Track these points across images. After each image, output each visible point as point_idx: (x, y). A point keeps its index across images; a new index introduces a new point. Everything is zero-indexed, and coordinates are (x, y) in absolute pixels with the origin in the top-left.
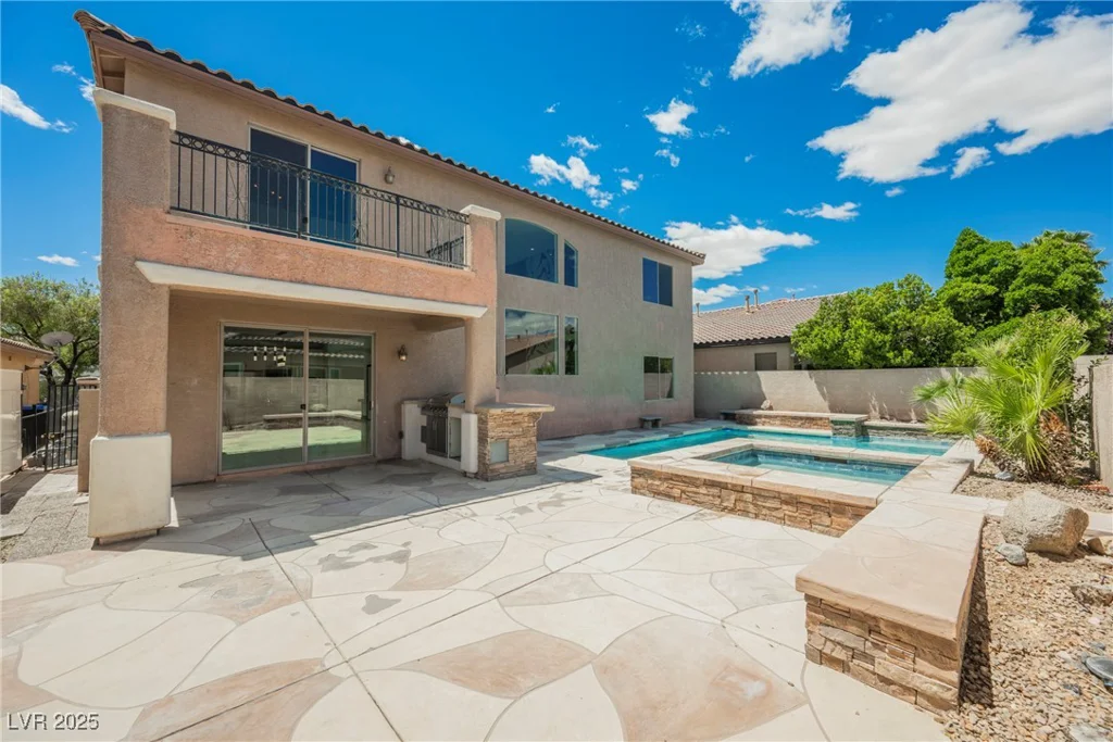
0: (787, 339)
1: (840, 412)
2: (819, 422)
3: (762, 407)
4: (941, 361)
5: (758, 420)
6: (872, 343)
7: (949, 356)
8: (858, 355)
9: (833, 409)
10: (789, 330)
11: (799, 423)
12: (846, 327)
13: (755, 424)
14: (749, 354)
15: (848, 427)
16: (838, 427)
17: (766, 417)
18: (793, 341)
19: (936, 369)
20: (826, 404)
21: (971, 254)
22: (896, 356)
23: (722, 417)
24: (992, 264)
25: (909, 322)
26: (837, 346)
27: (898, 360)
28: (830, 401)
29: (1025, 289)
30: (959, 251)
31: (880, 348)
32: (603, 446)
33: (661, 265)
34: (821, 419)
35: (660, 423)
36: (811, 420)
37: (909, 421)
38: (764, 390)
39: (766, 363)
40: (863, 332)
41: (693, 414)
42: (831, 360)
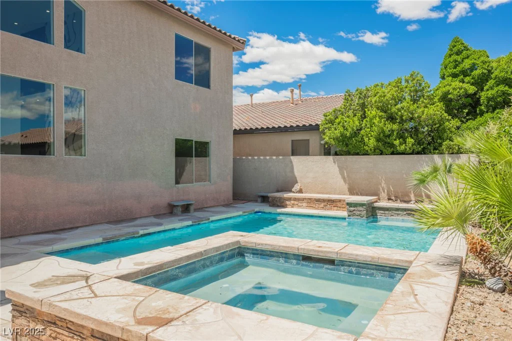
0: (314, 128)
1: (357, 194)
2: (339, 204)
3: (293, 190)
4: (435, 149)
5: (288, 203)
6: (383, 132)
7: (440, 145)
8: (372, 143)
9: (352, 192)
10: (319, 119)
11: (322, 205)
12: (364, 117)
13: (284, 206)
14: (286, 141)
15: (361, 208)
16: (352, 209)
17: (295, 199)
18: (321, 128)
19: (430, 156)
20: (345, 187)
21: (459, 58)
22: (401, 144)
23: (259, 200)
24: (473, 67)
25: (412, 114)
26: (356, 133)
27: (403, 147)
28: (349, 184)
29: (496, 89)
30: (450, 56)
31: (389, 136)
32: (100, 240)
33: (197, 45)
34: (340, 201)
35: (192, 208)
36: (332, 203)
37: (408, 202)
38: (296, 174)
39: (301, 149)
40: (376, 121)
41: (231, 198)
42: (350, 146)
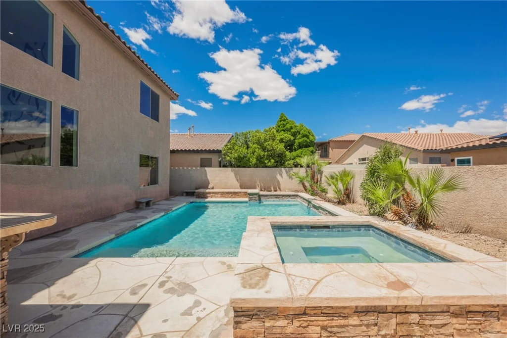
0: (219, 152)
1: (245, 189)
2: (240, 194)
3: (209, 187)
4: (282, 165)
5: (208, 195)
6: (260, 156)
7: (284, 163)
8: (254, 161)
9: (242, 187)
10: (220, 146)
11: (230, 196)
12: (248, 148)
13: (207, 198)
14: (198, 158)
15: (256, 196)
16: (251, 196)
17: (213, 193)
18: (223, 152)
19: (280, 168)
20: (238, 185)
21: (285, 123)
22: (268, 162)
23: (185, 194)
24: (291, 128)
25: (273, 147)
26: (244, 157)
27: (269, 164)
28: (240, 183)
29: (303, 139)
30: (281, 121)
31: (262, 158)
33: (152, 91)
34: (240, 192)
35: (151, 203)
36: (235, 194)
37: (271, 191)
38: (209, 178)
39: (206, 163)
40: (257, 150)
41: (169, 194)
42: (242, 163)
